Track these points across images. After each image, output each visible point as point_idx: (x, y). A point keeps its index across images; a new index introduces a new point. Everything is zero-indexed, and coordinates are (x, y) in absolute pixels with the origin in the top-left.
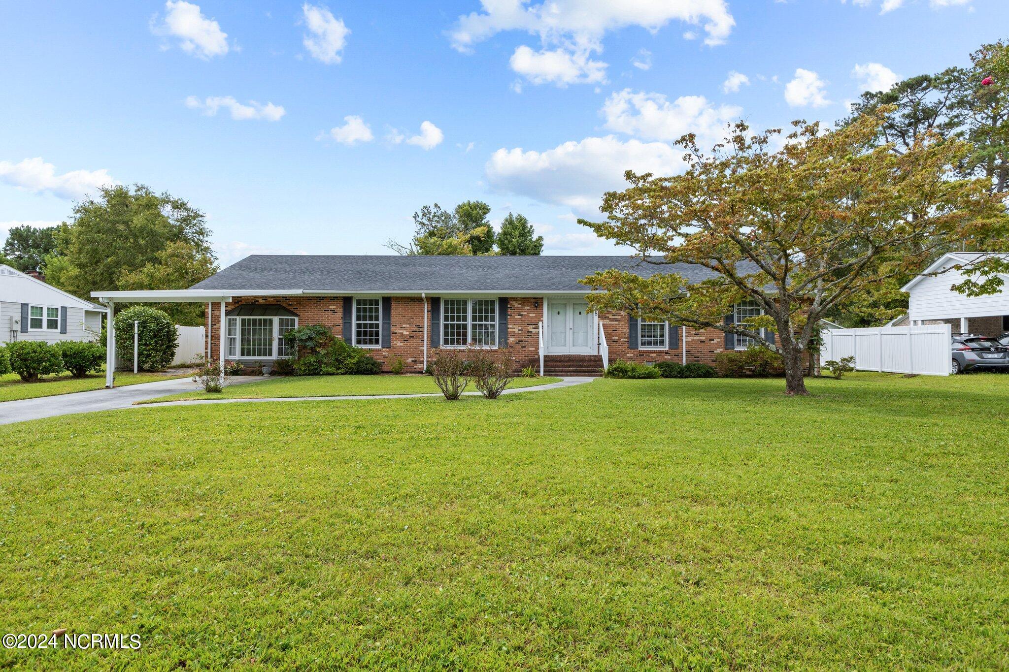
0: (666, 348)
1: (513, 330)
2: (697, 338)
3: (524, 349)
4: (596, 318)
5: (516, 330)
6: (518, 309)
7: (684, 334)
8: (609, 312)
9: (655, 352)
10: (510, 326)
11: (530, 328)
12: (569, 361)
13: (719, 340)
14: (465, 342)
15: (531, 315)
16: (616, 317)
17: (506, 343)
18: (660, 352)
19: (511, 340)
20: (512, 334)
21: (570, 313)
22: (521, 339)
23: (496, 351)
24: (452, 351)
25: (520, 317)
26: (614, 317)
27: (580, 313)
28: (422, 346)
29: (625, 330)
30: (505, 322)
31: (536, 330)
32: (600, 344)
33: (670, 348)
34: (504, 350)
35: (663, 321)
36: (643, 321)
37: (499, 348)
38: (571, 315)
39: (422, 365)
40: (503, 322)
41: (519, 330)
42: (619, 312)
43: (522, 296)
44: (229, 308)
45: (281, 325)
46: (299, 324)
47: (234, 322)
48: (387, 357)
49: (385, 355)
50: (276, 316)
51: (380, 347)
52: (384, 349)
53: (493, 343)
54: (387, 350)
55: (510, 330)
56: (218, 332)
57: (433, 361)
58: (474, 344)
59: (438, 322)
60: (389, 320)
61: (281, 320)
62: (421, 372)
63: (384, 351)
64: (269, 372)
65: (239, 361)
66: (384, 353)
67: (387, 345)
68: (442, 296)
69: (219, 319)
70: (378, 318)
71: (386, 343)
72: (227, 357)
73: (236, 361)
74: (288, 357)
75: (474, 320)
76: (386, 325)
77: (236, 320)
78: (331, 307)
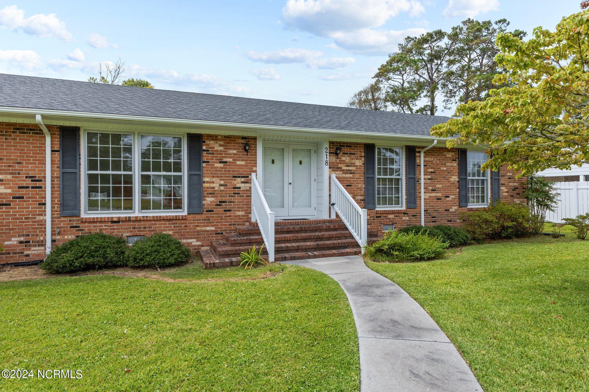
1: (212, 185)
2: (434, 194)
3: (228, 213)
4: (326, 169)
5: (216, 186)
6: (220, 153)
7: (423, 190)
8: (342, 162)
9: (393, 212)
10: (206, 179)
11: (238, 182)
12: (301, 231)
13: (453, 197)
14: (128, 206)
15: (238, 163)
16: (351, 168)
17: (201, 206)
18: (399, 212)
19: (209, 200)
20: (210, 191)
21: (289, 163)
22: (224, 199)
23: (184, 218)
24: (105, 222)
25: (222, 165)
26: (347, 168)
27: (301, 163)
28: (41, 215)
29: (360, 186)
30: (198, 173)
31: (247, 185)
32: (333, 204)
33: (407, 208)
34: (198, 217)
35: (399, 175)
36: (379, 174)
37: (188, 214)
38: (291, 164)
39: (43, 248)
40: (193, 173)
41: (221, 185)
42: (353, 161)
43: (227, 133)
53: (178, 205)
55: (206, 185)
57: (67, 240)
58: (145, 207)
59: (75, 171)
62: (40, 263)
68: (80, 125)
75: (145, 168)
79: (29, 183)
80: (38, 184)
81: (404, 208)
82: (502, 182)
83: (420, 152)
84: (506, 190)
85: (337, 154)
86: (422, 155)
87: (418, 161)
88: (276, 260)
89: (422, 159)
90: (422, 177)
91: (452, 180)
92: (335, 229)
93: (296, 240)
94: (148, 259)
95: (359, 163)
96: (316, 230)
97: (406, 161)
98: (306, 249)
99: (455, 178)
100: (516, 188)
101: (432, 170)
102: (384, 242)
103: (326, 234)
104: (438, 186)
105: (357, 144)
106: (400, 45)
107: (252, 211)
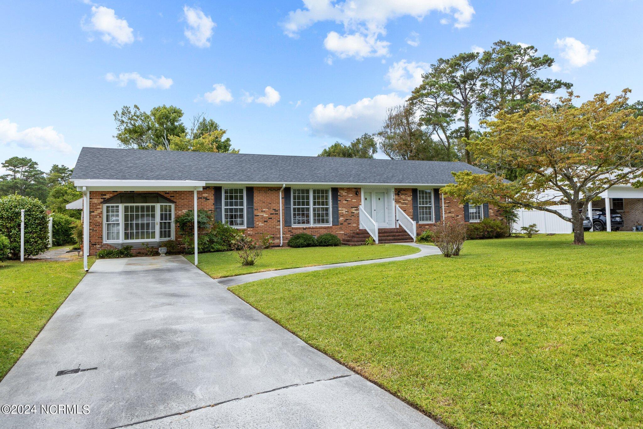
0: (433, 222)
1: (342, 212)
2: (450, 215)
3: (349, 225)
4: (393, 202)
5: (344, 212)
6: (345, 196)
7: (444, 213)
8: (401, 198)
9: (428, 225)
10: (340, 209)
11: (353, 210)
13: (461, 216)
14: (308, 222)
15: (353, 201)
16: (405, 202)
17: (338, 221)
18: (431, 225)
19: (341, 219)
20: (342, 214)
22: (347, 218)
23: (331, 228)
24: (301, 229)
25: (346, 202)
27: (379, 199)
28: (279, 226)
29: (410, 211)
30: (336, 206)
31: (357, 211)
32: (398, 220)
34: (336, 227)
35: (430, 204)
36: (420, 204)
37: (333, 225)
38: (375, 200)
39: (279, 240)
40: (335, 206)
41: (346, 212)
42: (406, 198)
43: (348, 187)
44: (107, 196)
45: (161, 210)
46: (176, 209)
47: (115, 209)
48: (251, 235)
49: (249, 234)
50: (158, 203)
51: (245, 227)
52: (249, 229)
53: (327, 222)
54: (252, 229)
55: (340, 212)
56: (97, 219)
57: (287, 237)
58: (314, 223)
59: (289, 206)
60: (252, 205)
61: (161, 206)
62: (279, 246)
63: (249, 231)
64: (165, 252)
65: (122, 244)
66: (249, 232)
67: (251, 226)
68: (292, 187)
69: (98, 207)
70: (242, 204)
71: (251, 224)
72: (105, 241)
73: (118, 244)
74: (167, 239)
75: (314, 204)
76: (250, 210)
77: (118, 207)
78: (204, 195)
79: (274, 212)
80: (277, 212)
82: (489, 207)
84: (493, 212)
85: (398, 195)
86: (443, 194)
87: (440, 197)
88: (379, 243)
89: (442, 196)
90: (443, 205)
91: (460, 206)
92: (400, 232)
93: (384, 236)
95: (410, 199)
96: (392, 232)
97: (434, 197)
98: (389, 240)
99: (462, 206)
100: (499, 211)
101: (449, 201)
102: (424, 234)
103: (397, 234)
104: (452, 210)
105: (408, 189)
106: (432, 65)
107: (360, 224)
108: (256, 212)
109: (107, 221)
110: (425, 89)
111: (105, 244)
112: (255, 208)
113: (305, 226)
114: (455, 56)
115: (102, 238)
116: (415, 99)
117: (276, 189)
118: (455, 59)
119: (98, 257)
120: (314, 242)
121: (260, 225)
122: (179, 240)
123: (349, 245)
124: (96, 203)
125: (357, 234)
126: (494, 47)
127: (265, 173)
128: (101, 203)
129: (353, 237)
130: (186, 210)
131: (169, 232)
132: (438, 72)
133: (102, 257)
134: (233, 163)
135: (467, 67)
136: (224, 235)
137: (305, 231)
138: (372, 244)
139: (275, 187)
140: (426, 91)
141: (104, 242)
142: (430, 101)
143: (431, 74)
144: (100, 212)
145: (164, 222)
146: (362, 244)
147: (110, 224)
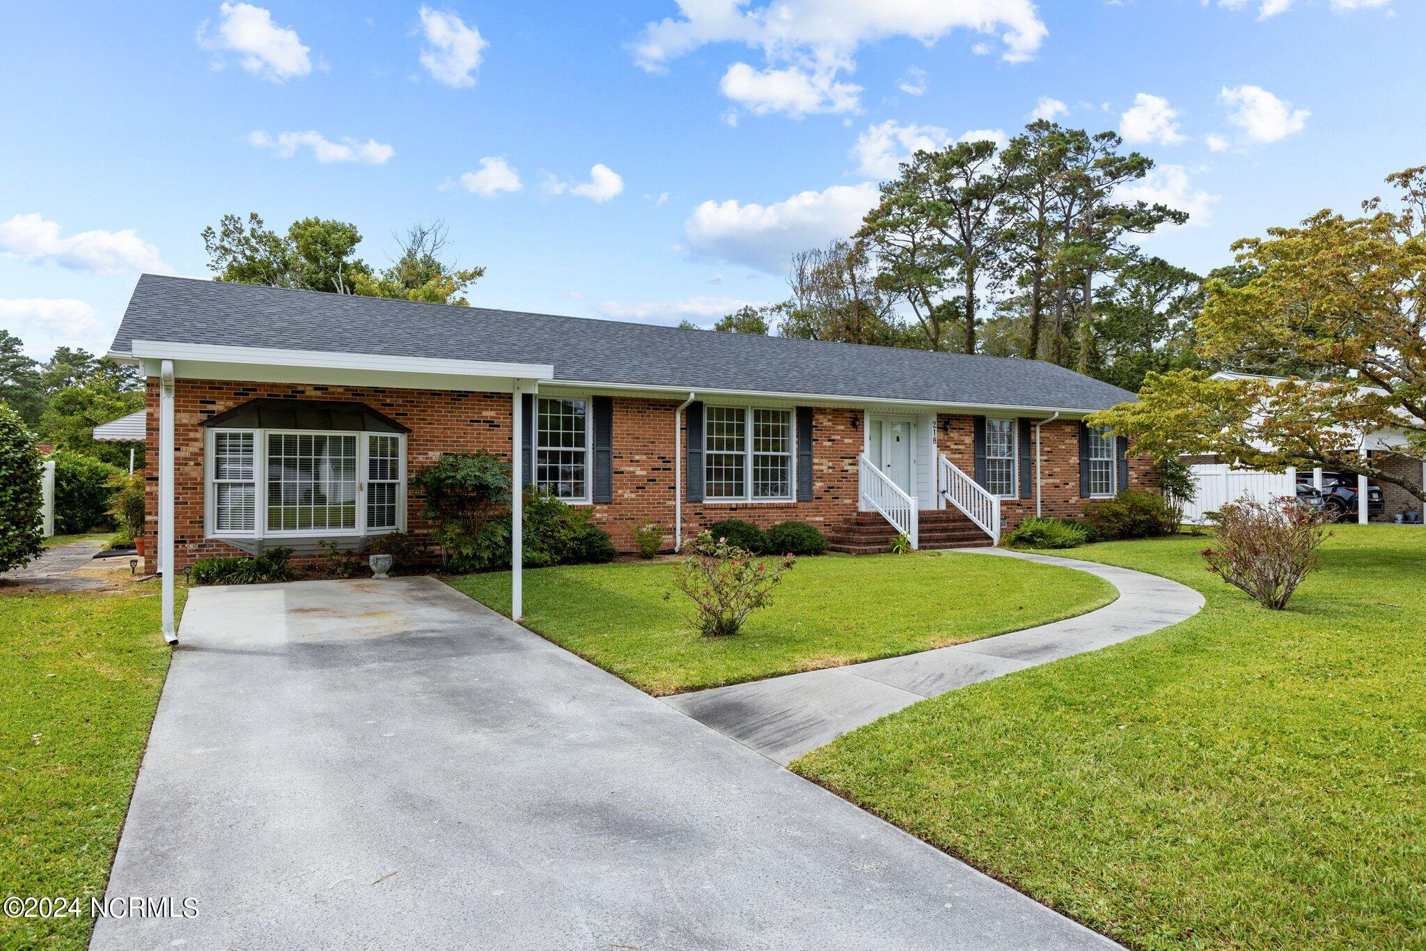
1: (821, 467)
2: (1051, 481)
3: (836, 501)
4: (934, 448)
5: (824, 468)
6: (828, 429)
7: (1039, 475)
8: (951, 439)
9: (1005, 503)
10: (816, 460)
11: (846, 464)
13: (1073, 484)
14: (740, 491)
15: (846, 441)
16: (960, 447)
17: (811, 491)
18: (1012, 503)
19: (818, 485)
20: (819, 474)
21: (887, 439)
22: (832, 484)
23: (794, 507)
24: (725, 508)
25: (830, 443)
26: (956, 447)
27: (898, 440)
28: (670, 500)
29: (969, 469)
30: (808, 453)
31: (855, 467)
32: (944, 492)
33: (1021, 497)
34: (807, 505)
35: (1010, 455)
36: (990, 454)
37: (799, 501)
38: (889, 442)
39: (671, 537)
40: (804, 452)
41: (829, 468)
42: (962, 438)
43: (836, 406)
44: (219, 407)
45: (373, 452)
46: (410, 450)
47: (241, 442)
48: (604, 523)
49: (600, 519)
50: (364, 430)
51: (587, 501)
52: (598, 507)
53: (784, 492)
54: (605, 507)
55: (815, 467)
56: (187, 469)
57: (692, 528)
58: (756, 493)
59: (699, 450)
60: (609, 444)
61: (373, 441)
62: (672, 552)
63: (598, 511)
64: (388, 567)
65: (262, 543)
66: (598, 515)
67: (603, 498)
68: (704, 400)
69: (192, 435)
70: (581, 441)
71: (604, 493)
72: (211, 533)
73: (250, 542)
74: (386, 530)
75: (757, 448)
76: (601, 456)
77: (250, 437)
78: (485, 413)
79: (660, 464)
80: (668, 466)
81: (1017, 498)
82: (1130, 464)
83: (1035, 426)
84: (1135, 476)
85: (945, 429)
86: (1038, 430)
87: (1033, 438)
88: (920, 548)
89: (1037, 436)
90: (1038, 457)
91: (1072, 461)
92: (954, 521)
94: (807, 543)
95: (968, 440)
96: (936, 521)
97: (1019, 437)
98: (937, 541)
99: (1075, 460)
100: (1147, 474)
101: (1049, 449)
103: (951, 525)
104: (1055, 470)
105: (967, 416)
106: (903, 165)
107: (861, 499)
108: (616, 464)
109: (217, 477)
110: (888, 214)
111: (212, 541)
112: (615, 452)
113: (733, 501)
114: (950, 147)
115: (201, 523)
116: (868, 234)
117: (667, 405)
118: (947, 153)
119: (193, 581)
120: (764, 542)
121: (626, 496)
122: (417, 531)
123: (848, 552)
124: (185, 425)
125: (858, 524)
126: (1026, 132)
127: (636, 363)
128: (202, 424)
129: (848, 531)
130: (438, 453)
131: (392, 510)
132: (914, 180)
133: (205, 580)
134: (547, 336)
135: (972, 172)
136: (541, 522)
137: (733, 514)
138: (907, 552)
139: (665, 401)
140: (891, 218)
141: (209, 535)
142: (900, 239)
143: (898, 184)
144: (197, 450)
145: (378, 484)
146: (880, 551)
147: (228, 484)
